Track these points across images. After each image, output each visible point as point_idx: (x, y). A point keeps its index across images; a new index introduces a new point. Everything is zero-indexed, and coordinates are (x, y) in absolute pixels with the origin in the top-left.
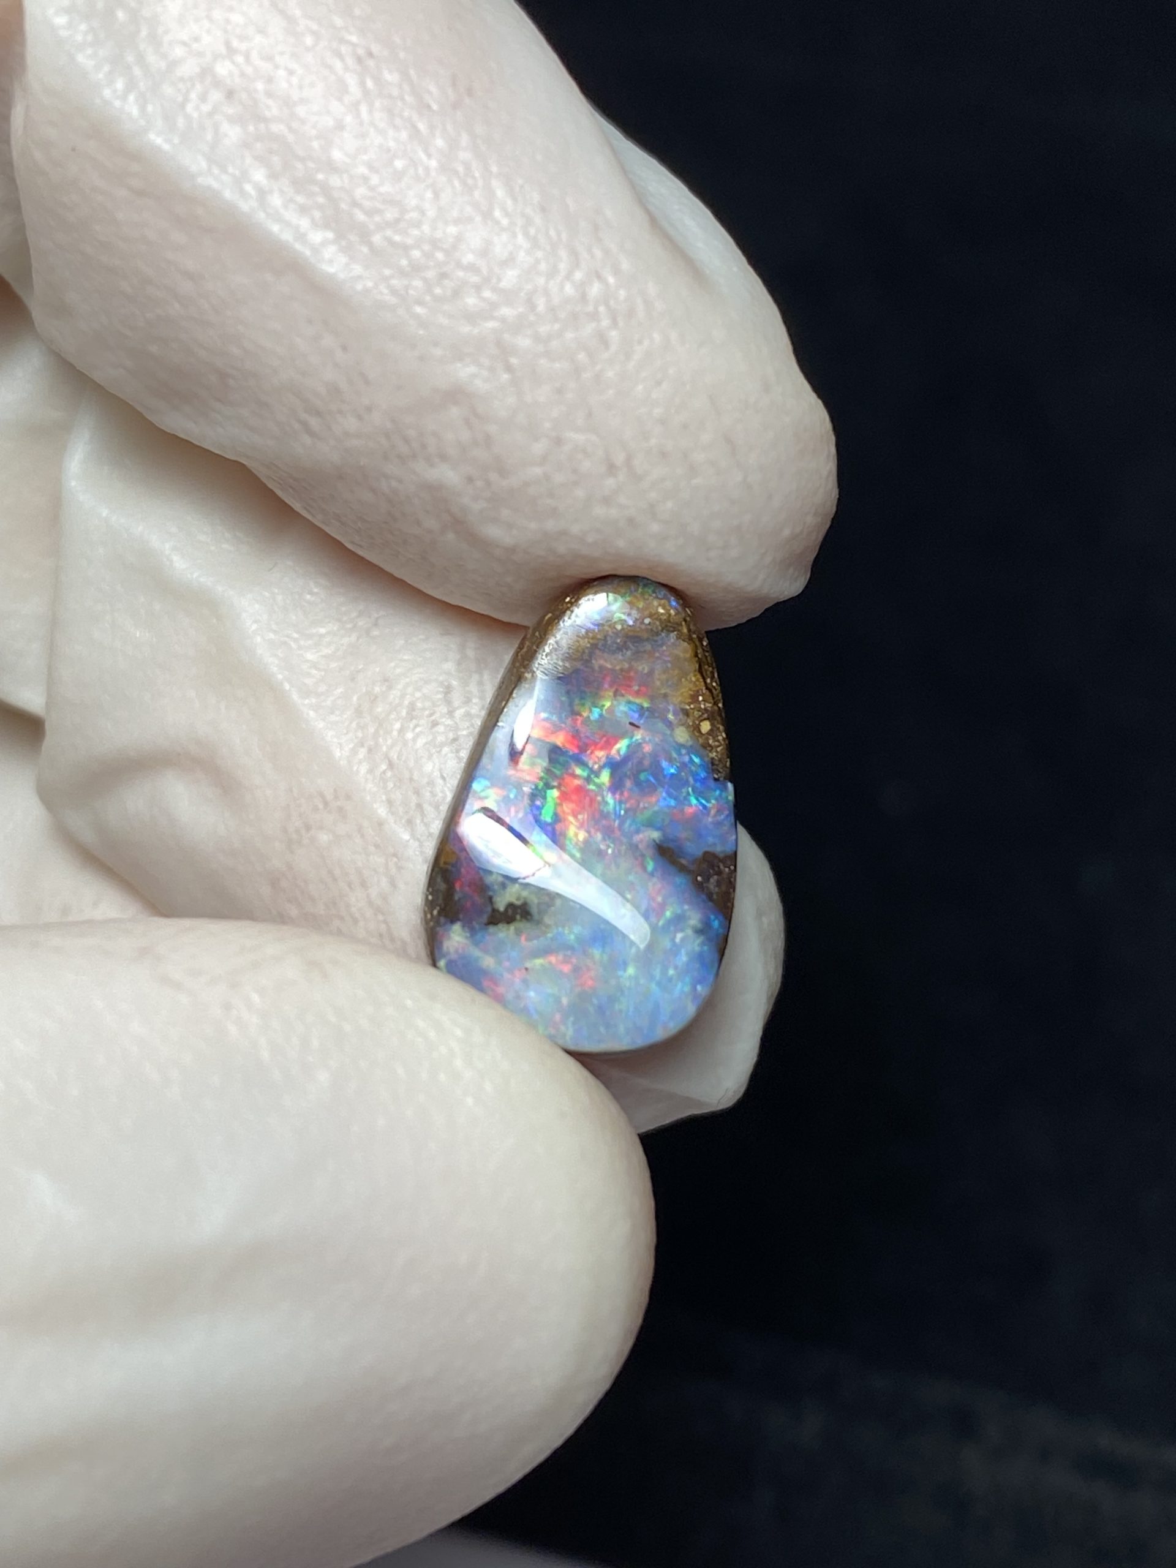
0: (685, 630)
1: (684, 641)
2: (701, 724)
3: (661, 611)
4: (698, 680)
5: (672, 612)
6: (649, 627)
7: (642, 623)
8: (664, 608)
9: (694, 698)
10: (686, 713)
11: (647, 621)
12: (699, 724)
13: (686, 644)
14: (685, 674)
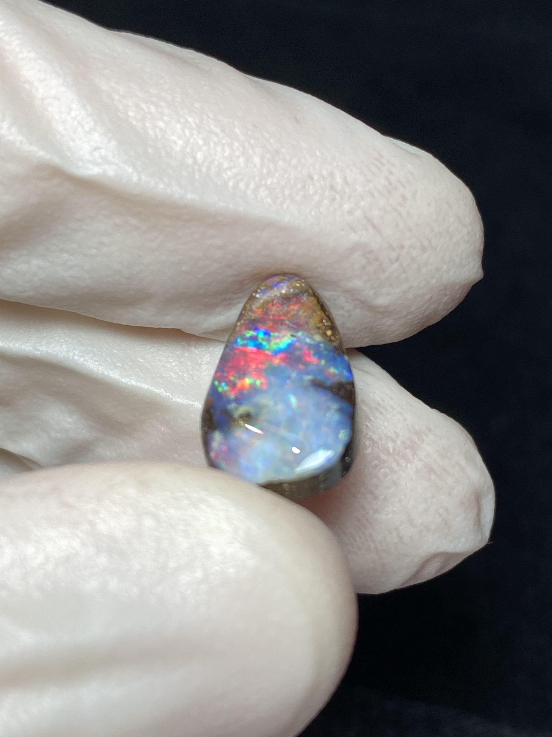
0: (311, 292)
1: (311, 296)
2: (326, 332)
3: (298, 285)
4: (321, 313)
5: (303, 285)
6: (293, 293)
7: (290, 291)
8: (299, 283)
9: (321, 321)
10: (318, 328)
11: (292, 290)
12: (325, 331)
13: (312, 298)
14: (315, 311)
